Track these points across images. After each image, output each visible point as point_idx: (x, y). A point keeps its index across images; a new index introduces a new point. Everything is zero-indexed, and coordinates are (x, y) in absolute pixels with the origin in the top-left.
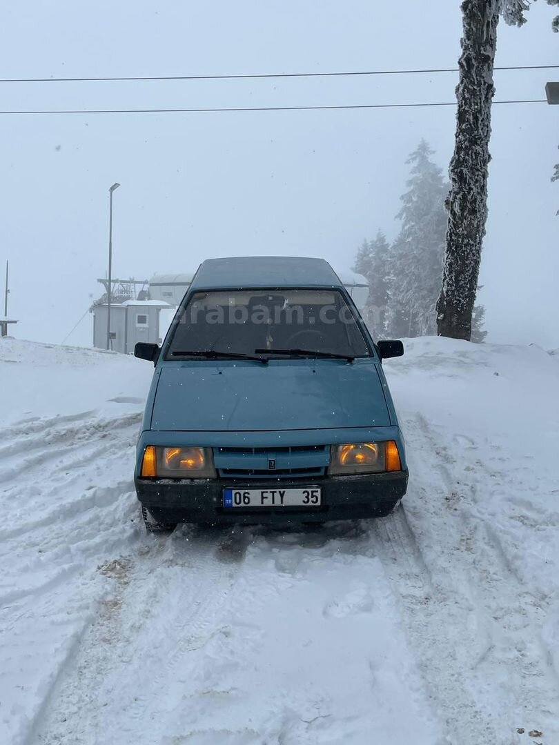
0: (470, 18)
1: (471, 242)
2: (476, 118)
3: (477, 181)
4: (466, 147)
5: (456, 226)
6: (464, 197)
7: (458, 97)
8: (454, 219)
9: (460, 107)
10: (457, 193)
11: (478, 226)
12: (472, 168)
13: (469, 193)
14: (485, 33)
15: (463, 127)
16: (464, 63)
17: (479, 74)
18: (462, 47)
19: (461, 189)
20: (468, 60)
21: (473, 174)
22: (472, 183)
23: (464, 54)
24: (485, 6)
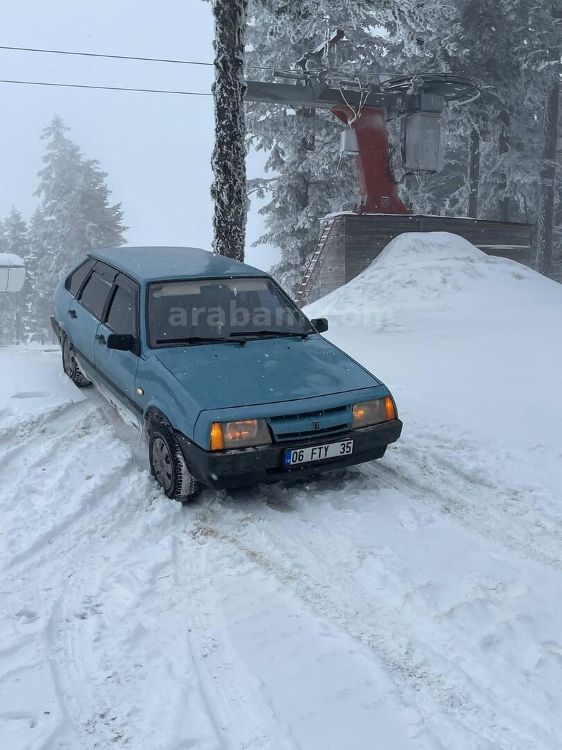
0: (222, 23)
1: (239, 229)
2: (234, 116)
3: (239, 174)
4: (228, 142)
5: (224, 214)
6: (231, 187)
7: (215, 95)
8: (222, 207)
9: (219, 104)
10: (224, 184)
11: (243, 214)
12: (235, 162)
13: (235, 184)
14: (237, 39)
15: (224, 123)
16: (221, 65)
17: (234, 76)
18: (215, 48)
19: (226, 181)
20: (224, 61)
21: (236, 166)
22: (236, 175)
23: (219, 56)
24: (235, 15)
